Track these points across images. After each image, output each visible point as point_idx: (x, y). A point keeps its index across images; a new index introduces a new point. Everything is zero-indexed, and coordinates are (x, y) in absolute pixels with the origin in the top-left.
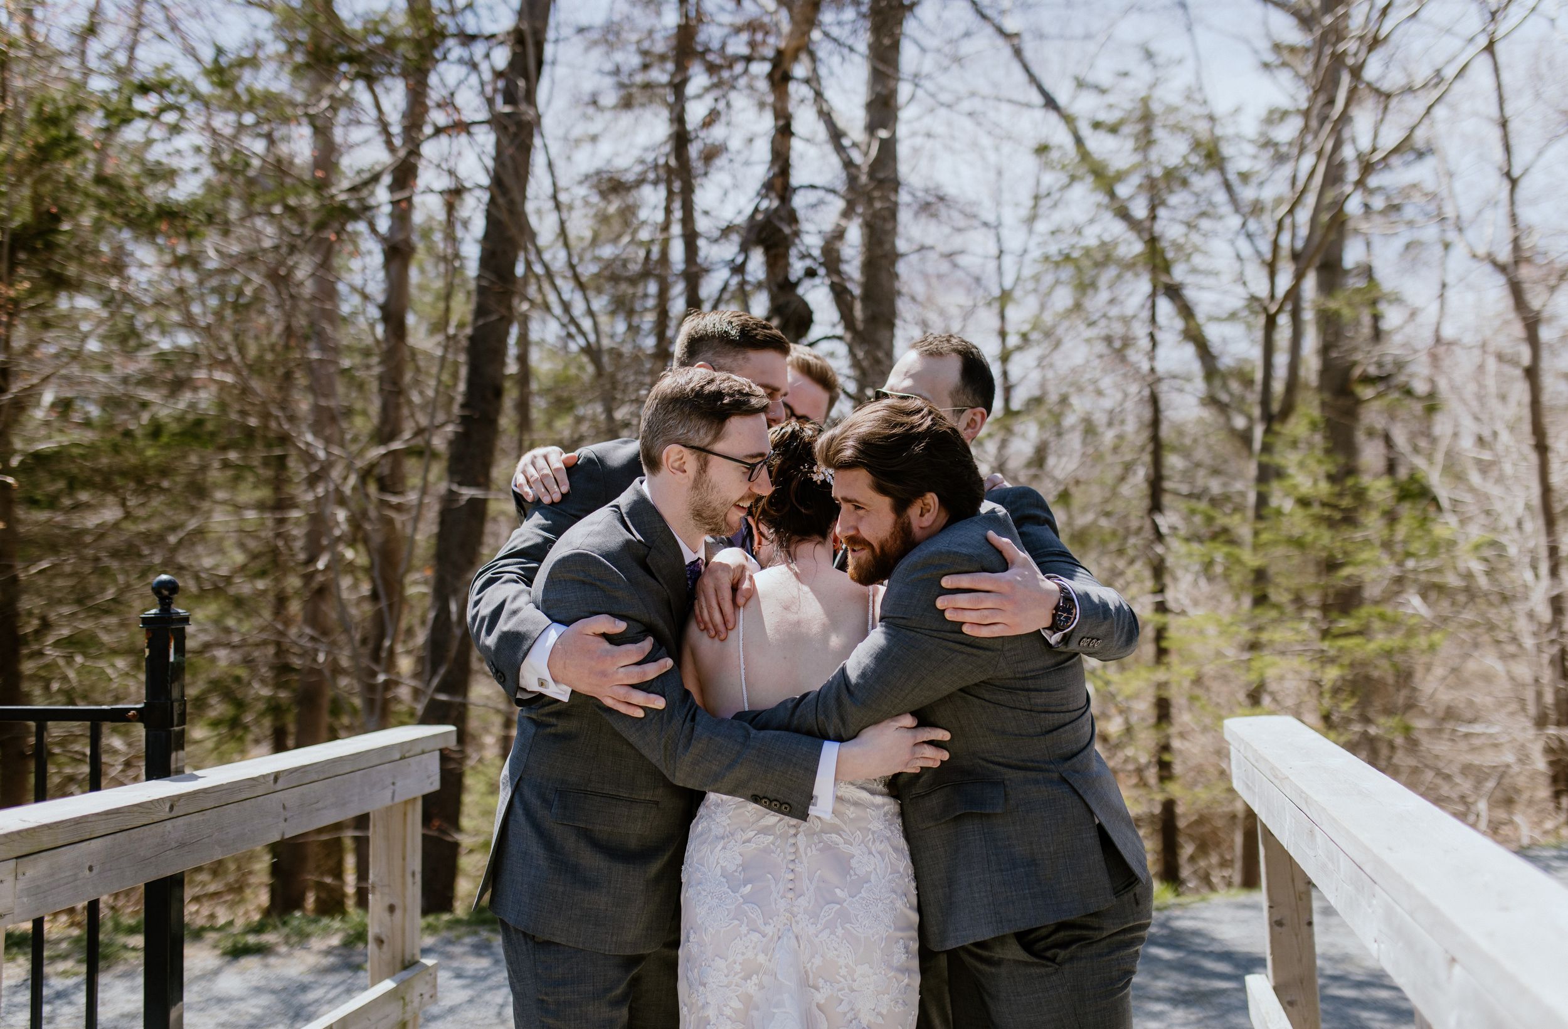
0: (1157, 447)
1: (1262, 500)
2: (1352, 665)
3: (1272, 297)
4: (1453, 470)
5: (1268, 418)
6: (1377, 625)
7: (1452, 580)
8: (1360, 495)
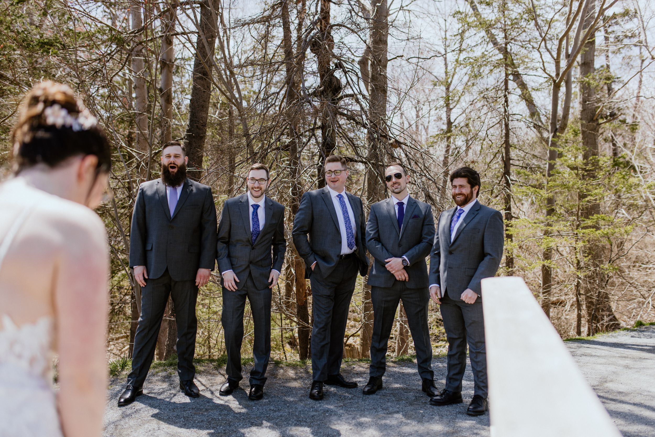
0: (507, 145)
1: (551, 167)
2: (589, 241)
3: (558, 75)
4: (641, 154)
5: (555, 130)
6: (602, 223)
7: (640, 203)
8: (596, 164)
